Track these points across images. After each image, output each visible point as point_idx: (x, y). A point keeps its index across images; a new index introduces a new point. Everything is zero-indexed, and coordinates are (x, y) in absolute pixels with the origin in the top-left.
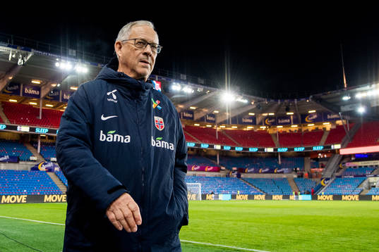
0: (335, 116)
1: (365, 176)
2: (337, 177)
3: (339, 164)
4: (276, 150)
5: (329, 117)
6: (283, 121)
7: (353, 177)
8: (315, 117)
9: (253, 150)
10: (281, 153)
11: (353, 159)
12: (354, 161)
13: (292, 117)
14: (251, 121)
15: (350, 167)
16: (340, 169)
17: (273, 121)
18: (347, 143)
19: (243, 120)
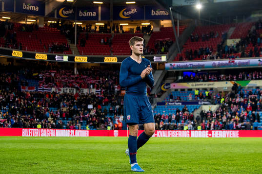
0: (163, 13)
1: (197, 103)
2: (159, 104)
3: (161, 85)
4: (71, 59)
5: (153, 13)
6: (86, 14)
7: (181, 104)
8: (134, 11)
9: (41, 56)
10: (79, 64)
11: (180, 78)
12: (181, 81)
13: (100, 8)
14: (37, 9)
15: (176, 90)
16: (163, 92)
17: (71, 11)
18: (174, 54)
19: (24, 7)
